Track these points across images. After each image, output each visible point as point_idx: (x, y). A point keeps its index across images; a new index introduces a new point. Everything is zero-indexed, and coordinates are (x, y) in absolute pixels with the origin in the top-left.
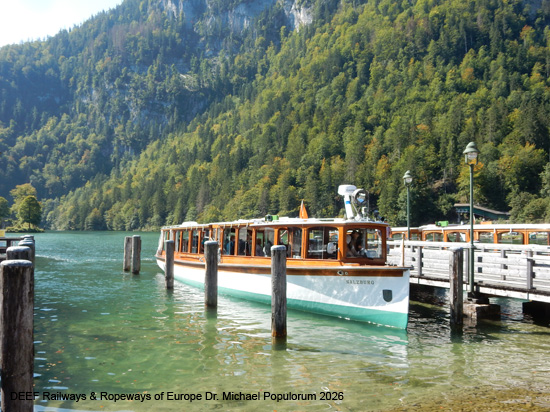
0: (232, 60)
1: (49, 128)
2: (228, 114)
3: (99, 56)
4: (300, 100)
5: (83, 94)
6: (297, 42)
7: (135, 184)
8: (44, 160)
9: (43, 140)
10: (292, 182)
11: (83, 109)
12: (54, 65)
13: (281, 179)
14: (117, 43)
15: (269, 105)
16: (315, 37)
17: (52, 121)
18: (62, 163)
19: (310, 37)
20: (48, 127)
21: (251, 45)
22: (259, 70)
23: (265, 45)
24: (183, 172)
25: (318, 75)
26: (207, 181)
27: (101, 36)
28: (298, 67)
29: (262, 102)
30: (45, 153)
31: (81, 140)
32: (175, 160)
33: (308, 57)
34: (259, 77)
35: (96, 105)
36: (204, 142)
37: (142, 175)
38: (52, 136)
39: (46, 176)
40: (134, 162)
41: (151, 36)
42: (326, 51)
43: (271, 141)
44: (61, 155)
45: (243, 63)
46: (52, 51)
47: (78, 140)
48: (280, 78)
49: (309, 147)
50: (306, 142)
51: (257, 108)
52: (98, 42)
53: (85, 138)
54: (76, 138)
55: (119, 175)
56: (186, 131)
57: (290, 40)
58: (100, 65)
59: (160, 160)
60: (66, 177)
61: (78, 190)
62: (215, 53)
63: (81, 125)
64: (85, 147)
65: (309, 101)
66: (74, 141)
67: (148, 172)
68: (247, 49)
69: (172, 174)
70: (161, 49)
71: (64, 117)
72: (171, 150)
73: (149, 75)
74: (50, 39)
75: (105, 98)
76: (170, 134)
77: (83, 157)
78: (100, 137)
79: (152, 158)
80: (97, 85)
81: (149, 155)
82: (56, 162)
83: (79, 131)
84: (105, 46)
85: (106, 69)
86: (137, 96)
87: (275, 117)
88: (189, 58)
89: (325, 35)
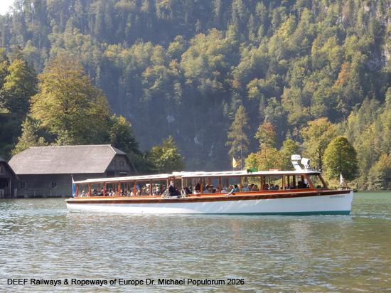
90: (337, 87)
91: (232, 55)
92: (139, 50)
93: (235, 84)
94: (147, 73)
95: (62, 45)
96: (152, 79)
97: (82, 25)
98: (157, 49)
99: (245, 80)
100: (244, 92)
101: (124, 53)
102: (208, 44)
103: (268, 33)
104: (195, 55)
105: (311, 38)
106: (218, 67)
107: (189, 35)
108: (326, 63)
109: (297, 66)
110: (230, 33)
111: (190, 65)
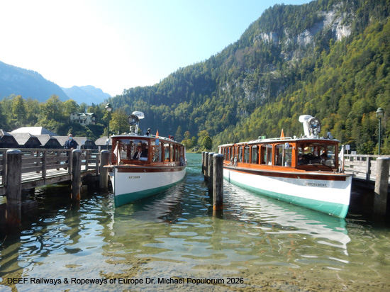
0: (300, 61)
2: (299, 91)
3: (230, 66)
4: (344, 80)
5: (221, 86)
6: (341, 47)
7: (250, 130)
8: (205, 119)
9: (205, 109)
10: (343, 127)
11: (223, 93)
12: (209, 73)
13: (336, 125)
14: (239, 59)
15: (325, 84)
16: (353, 43)
17: (208, 100)
18: (213, 120)
19: (349, 43)
20: (207, 103)
21: (311, 51)
22: (317, 65)
23: (320, 50)
24: (276, 123)
25: (356, 65)
26: (290, 128)
27: (231, 56)
28: (342, 61)
29: (320, 83)
30: (206, 115)
31: (222, 109)
32: (271, 117)
33: (348, 55)
34: (316, 69)
35: (229, 91)
36: (286, 107)
37: (253, 125)
38: (209, 107)
39: (206, 126)
40: (248, 119)
41: (256, 53)
42: (362, 50)
43: (328, 105)
44: (213, 116)
45: (307, 63)
46: (208, 66)
47: (220, 109)
48: (331, 69)
49: (353, 107)
50: (351, 105)
51: (317, 86)
52: (229, 59)
53: (224, 107)
55: (241, 126)
56: (275, 102)
57: (336, 46)
58: (230, 72)
59: (262, 117)
60: (215, 127)
61: (221, 133)
62: (290, 58)
63: (222, 101)
64: (224, 112)
65: (350, 81)
67: (257, 124)
68: (309, 55)
69: (270, 124)
70: (261, 60)
71: (214, 98)
72: (267, 112)
73: (255, 74)
74: (207, 61)
75: (233, 87)
76: (267, 104)
77: (223, 117)
78: (231, 107)
79: (258, 117)
80: (229, 81)
81: (256, 115)
82: (211, 120)
83: (221, 104)
84: (233, 61)
85: (233, 73)
86: (249, 85)
87: (329, 91)
88: (276, 62)
89: (360, 40)
90: (222, 121)
91: (190, 110)
92: (161, 107)
93: (191, 119)
94: (163, 115)
95: (137, 105)
96: (165, 116)
97: (144, 99)
98: (167, 107)
99: (194, 118)
100: (193, 121)
101: (157, 108)
102: (183, 106)
103: (202, 103)
104: (179, 109)
105: (215, 106)
106: (186, 113)
107: (178, 103)
108: (219, 113)
109: (210, 115)
110: (191, 103)
111: (177, 112)
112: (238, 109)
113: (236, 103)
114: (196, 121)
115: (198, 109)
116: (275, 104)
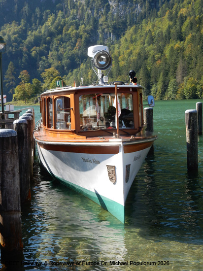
1: (49, 23)
7: (122, 63)
8: (48, 49)
9: (46, 33)
17: (51, 18)
18: (61, 50)
24: (161, 51)
26: (183, 57)
30: (49, 43)
31: (75, 31)
32: (152, 41)
35: (84, 2)
36: (175, 23)
37: (126, 56)
38: (52, 29)
39: (50, 61)
40: (116, 46)
44: (60, 44)
47: (72, 31)
53: (77, 29)
54: (70, 29)
59: (139, 42)
60: (65, 61)
61: (75, 70)
63: (73, 18)
64: (78, 36)
66: (69, 32)
67: (131, 53)
69: (152, 53)
71: (60, 14)
72: (147, 34)
76: (144, 20)
77: (77, 45)
78: (89, 28)
79: (132, 42)
81: (129, 39)
82: (57, 50)
83: (71, 24)
90: (75, 51)
91: (23, 35)
93: (25, 49)
99: (29, 48)
100: (29, 55)
102: (11, 29)
103: (41, 23)
105: (63, 26)
106: (16, 40)
108: (70, 39)
109: (56, 42)
110: (22, 23)
112: (100, 31)
113: (96, 21)
114: (33, 54)
115: (36, 33)
116: (157, 21)
